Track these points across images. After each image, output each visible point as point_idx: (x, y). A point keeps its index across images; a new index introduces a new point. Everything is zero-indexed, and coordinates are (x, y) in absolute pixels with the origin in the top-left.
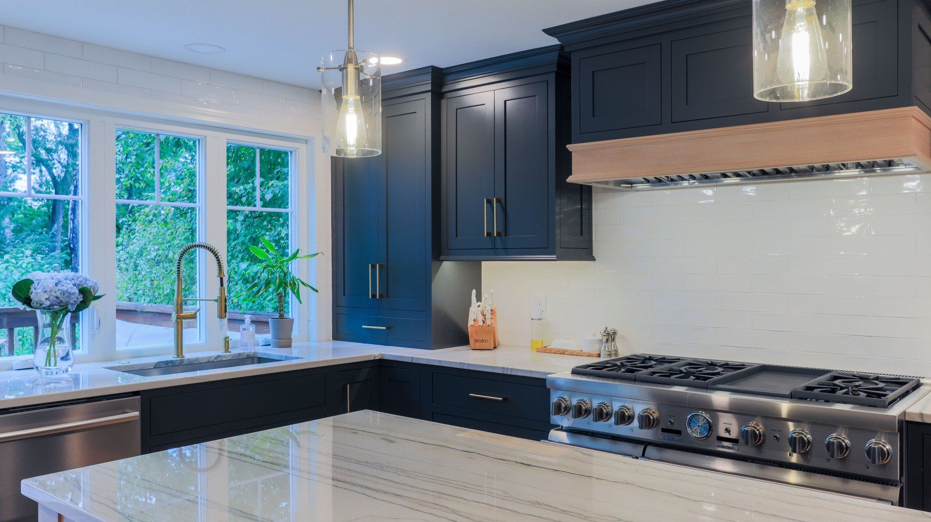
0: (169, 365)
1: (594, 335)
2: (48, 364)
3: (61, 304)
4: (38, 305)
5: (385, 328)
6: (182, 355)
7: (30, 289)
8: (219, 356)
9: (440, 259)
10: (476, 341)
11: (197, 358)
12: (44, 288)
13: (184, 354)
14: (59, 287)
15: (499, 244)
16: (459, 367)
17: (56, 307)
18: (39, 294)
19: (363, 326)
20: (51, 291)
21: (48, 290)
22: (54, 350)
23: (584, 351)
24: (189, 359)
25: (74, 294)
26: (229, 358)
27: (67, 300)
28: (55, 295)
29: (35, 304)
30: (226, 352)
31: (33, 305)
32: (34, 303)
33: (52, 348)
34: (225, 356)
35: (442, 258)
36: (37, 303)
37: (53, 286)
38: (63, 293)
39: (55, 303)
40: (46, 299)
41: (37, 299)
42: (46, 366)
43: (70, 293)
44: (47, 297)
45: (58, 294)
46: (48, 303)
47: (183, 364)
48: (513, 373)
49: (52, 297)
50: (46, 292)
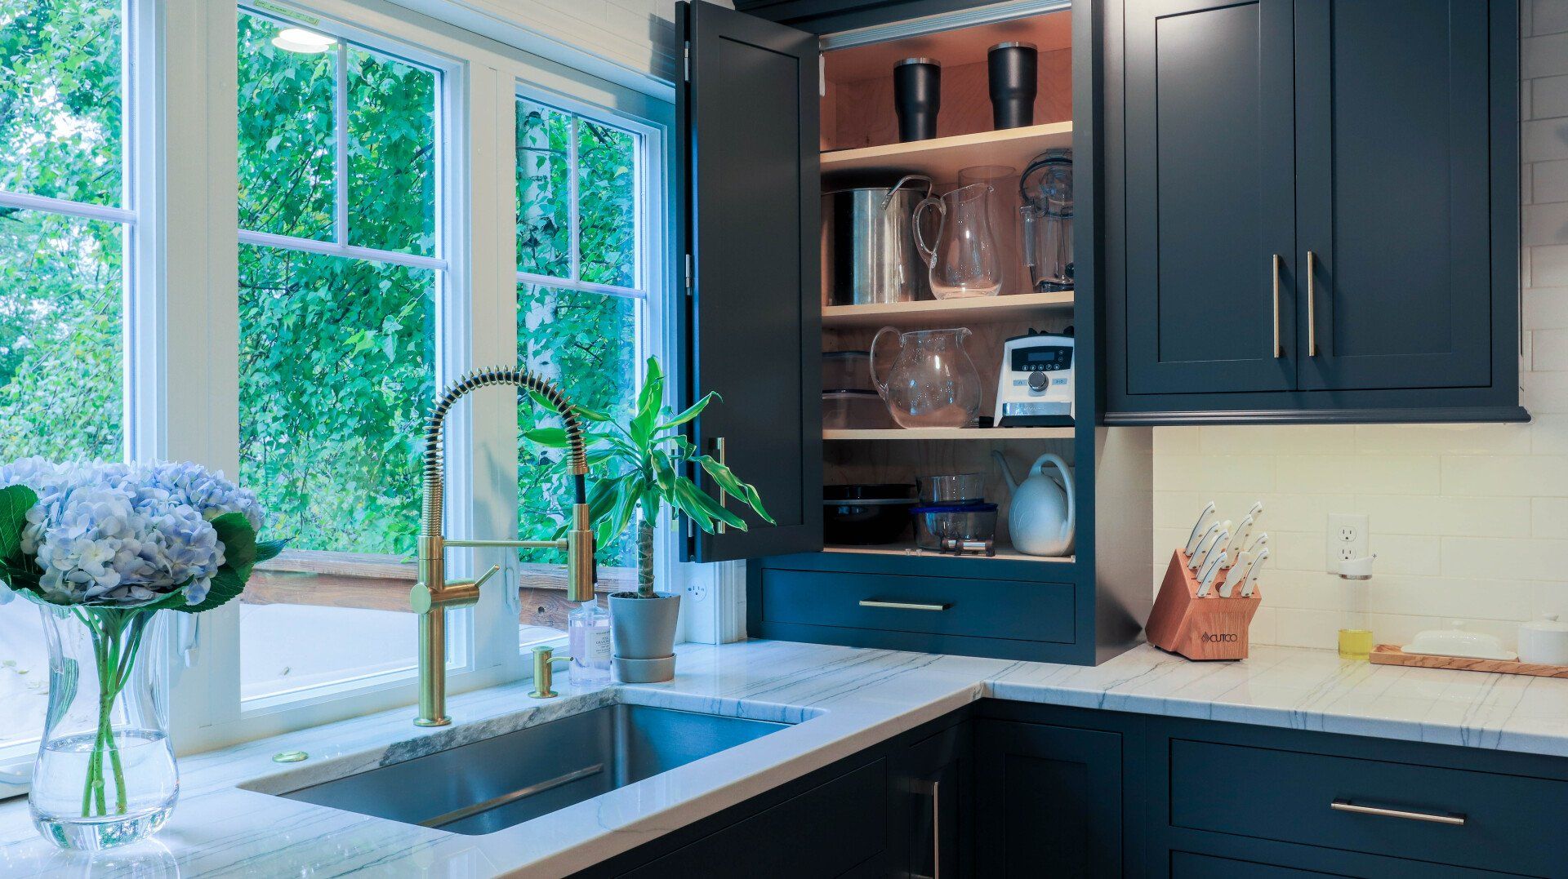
0: (420, 754)
1: (1555, 619)
2: (93, 811)
3: (161, 582)
4: (71, 585)
5: (940, 608)
6: (443, 717)
7: (24, 524)
8: (538, 710)
9: (1106, 420)
10: (1206, 638)
11: (489, 723)
12: (92, 522)
13: (448, 713)
14: (145, 516)
15: (1311, 378)
16: (1286, 725)
17: (139, 594)
18: (75, 548)
19: (863, 603)
20: (121, 533)
21: (112, 529)
22: (114, 756)
23: (1525, 661)
24: (468, 729)
25: (200, 540)
26: (562, 713)
27: (179, 563)
28: (137, 545)
29: (59, 585)
30: (543, 694)
31: (48, 590)
32: (51, 581)
33: (106, 746)
34: (550, 709)
35: (1111, 416)
36: (65, 582)
37: (129, 514)
38: (168, 537)
39: (135, 577)
40: (106, 564)
41: (65, 566)
42: (86, 813)
43: (188, 539)
44: (110, 555)
45: (150, 546)
46: (113, 579)
47: (454, 744)
48: (1505, 746)
49: (125, 557)
50: (101, 535)
